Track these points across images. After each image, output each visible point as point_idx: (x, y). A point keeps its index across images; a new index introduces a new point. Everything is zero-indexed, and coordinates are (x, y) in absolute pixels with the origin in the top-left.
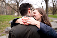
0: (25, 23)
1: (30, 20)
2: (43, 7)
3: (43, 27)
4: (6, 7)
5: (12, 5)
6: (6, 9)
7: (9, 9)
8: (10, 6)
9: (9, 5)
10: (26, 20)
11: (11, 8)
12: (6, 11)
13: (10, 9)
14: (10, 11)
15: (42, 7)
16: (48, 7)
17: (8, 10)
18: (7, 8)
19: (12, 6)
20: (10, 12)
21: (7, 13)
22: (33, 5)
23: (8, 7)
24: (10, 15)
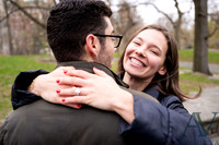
0: (68, 99)
1: (91, 85)
2: (184, 17)
3: (145, 119)
4: (8, 16)
5: (38, 7)
6: (8, 25)
7: (24, 28)
8: (29, 11)
9: (20, 8)
10: (70, 85)
11: (32, 22)
12: (10, 37)
13: (28, 27)
14: (29, 35)
15: (180, 14)
16: (207, 14)
17: (16, 33)
18: (14, 21)
19: (38, 11)
20: (25, 39)
21: (15, 46)
22: (135, 7)
23: (17, 18)
24: (28, 52)
